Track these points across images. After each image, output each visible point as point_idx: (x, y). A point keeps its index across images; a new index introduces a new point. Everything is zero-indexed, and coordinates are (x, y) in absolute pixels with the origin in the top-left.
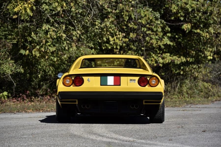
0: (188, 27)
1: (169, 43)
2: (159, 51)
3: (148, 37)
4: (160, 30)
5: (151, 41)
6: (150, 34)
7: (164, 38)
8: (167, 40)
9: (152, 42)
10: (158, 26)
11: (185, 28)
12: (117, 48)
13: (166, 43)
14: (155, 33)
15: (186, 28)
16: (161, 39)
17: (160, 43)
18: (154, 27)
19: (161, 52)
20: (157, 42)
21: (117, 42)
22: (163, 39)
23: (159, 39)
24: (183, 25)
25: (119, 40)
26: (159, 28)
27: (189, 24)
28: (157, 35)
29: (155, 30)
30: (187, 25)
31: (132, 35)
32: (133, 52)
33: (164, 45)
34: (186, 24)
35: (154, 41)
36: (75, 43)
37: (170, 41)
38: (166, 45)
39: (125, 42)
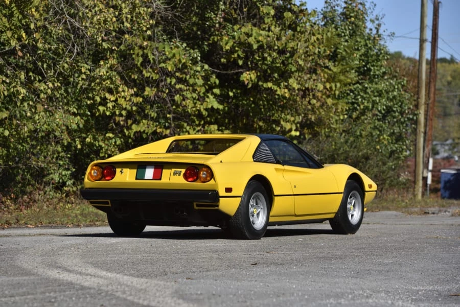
0: (251, 78)
1: (216, 105)
2: (198, 120)
3: (178, 95)
4: (200, 82)
5: (184, 103)
6: (181, 89)
7: (208, 97)
8: (213, 101)
9: (186, 104)
10: (197, 75)
11: (245, 79)
12: (121, 115)
13: (212, 107)
14: (191, 88)
15: (247, 80)
16: (202, 99)
17: (202, 107)
18: (190, 77)
19: (202, 122)
20: (195, 104)
21: (121, 103)
22: (207, 99)
23: (198, 100)
24: (242, 73)
25: (125, 100)
26: (198, 79)
27: (254, 71)
28: (194, 91)
29: (191, 81)
30: (250, 74)
31: (149, 92)
32: (152, 123)
33: (206, 110)
34: (248, 73)
35: (190, 102)
36: (43, 105)
37: (218, 102)
38: (212, 110)
39: (136, 105)
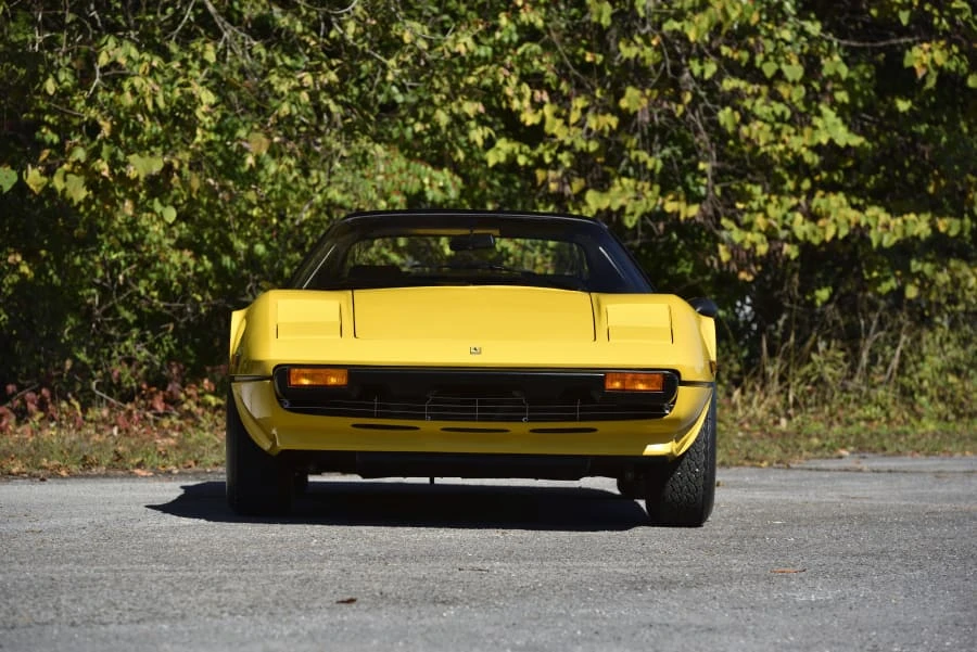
0: (933, 61)
1: (843, 136)
2: (791, 178)
3: (728, 110)
4: (794, 71)
5: (744, 130)
6: (736, 92)
7: (819, 114)
8: (835, 124)
9: (750, 131)
10: (784, 54)
11: (917, 65)
12: (556, 164)
13: (831, 141)
14: (764, 89)
15: (924, 65)
16: (801, 120)
17: (798, 143)
18: (766, 59)
19: (806, 184)
20: (777, 132)
21: (555, 131)
22: (817, 121)
23: (791, 122)
24: (909, 47)
25: (566, 123)
26: (789, 63)
27: (942, 43)
28: (775, 96)
29: (769, 70)
30: (930, 50)
31: (632, 99)
32: (647, 185)
33: (817, 149)
34: (926, 46)
35: (761, 129)
37: (851, 129)
38: (831, 152)
39: (600, 136)
